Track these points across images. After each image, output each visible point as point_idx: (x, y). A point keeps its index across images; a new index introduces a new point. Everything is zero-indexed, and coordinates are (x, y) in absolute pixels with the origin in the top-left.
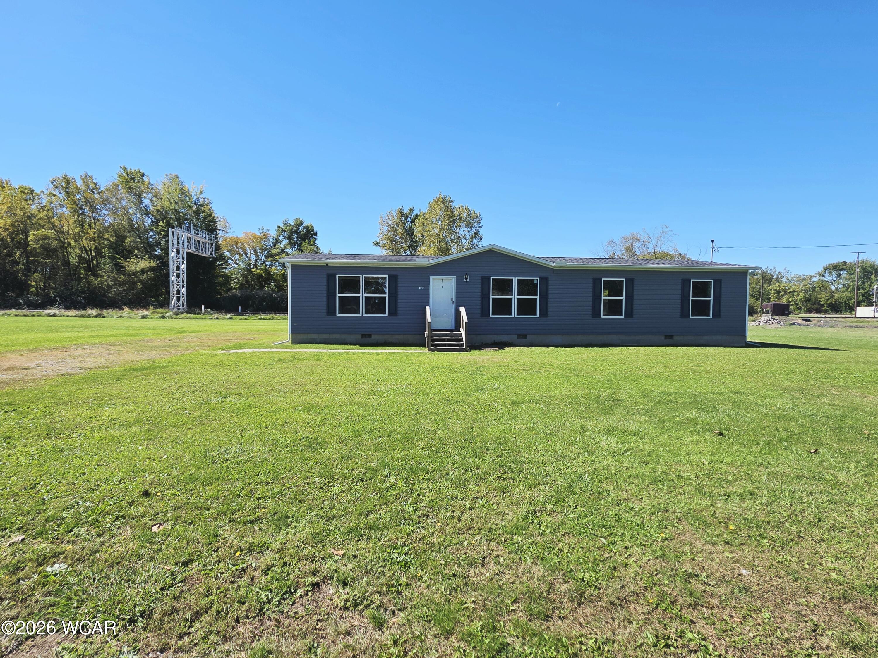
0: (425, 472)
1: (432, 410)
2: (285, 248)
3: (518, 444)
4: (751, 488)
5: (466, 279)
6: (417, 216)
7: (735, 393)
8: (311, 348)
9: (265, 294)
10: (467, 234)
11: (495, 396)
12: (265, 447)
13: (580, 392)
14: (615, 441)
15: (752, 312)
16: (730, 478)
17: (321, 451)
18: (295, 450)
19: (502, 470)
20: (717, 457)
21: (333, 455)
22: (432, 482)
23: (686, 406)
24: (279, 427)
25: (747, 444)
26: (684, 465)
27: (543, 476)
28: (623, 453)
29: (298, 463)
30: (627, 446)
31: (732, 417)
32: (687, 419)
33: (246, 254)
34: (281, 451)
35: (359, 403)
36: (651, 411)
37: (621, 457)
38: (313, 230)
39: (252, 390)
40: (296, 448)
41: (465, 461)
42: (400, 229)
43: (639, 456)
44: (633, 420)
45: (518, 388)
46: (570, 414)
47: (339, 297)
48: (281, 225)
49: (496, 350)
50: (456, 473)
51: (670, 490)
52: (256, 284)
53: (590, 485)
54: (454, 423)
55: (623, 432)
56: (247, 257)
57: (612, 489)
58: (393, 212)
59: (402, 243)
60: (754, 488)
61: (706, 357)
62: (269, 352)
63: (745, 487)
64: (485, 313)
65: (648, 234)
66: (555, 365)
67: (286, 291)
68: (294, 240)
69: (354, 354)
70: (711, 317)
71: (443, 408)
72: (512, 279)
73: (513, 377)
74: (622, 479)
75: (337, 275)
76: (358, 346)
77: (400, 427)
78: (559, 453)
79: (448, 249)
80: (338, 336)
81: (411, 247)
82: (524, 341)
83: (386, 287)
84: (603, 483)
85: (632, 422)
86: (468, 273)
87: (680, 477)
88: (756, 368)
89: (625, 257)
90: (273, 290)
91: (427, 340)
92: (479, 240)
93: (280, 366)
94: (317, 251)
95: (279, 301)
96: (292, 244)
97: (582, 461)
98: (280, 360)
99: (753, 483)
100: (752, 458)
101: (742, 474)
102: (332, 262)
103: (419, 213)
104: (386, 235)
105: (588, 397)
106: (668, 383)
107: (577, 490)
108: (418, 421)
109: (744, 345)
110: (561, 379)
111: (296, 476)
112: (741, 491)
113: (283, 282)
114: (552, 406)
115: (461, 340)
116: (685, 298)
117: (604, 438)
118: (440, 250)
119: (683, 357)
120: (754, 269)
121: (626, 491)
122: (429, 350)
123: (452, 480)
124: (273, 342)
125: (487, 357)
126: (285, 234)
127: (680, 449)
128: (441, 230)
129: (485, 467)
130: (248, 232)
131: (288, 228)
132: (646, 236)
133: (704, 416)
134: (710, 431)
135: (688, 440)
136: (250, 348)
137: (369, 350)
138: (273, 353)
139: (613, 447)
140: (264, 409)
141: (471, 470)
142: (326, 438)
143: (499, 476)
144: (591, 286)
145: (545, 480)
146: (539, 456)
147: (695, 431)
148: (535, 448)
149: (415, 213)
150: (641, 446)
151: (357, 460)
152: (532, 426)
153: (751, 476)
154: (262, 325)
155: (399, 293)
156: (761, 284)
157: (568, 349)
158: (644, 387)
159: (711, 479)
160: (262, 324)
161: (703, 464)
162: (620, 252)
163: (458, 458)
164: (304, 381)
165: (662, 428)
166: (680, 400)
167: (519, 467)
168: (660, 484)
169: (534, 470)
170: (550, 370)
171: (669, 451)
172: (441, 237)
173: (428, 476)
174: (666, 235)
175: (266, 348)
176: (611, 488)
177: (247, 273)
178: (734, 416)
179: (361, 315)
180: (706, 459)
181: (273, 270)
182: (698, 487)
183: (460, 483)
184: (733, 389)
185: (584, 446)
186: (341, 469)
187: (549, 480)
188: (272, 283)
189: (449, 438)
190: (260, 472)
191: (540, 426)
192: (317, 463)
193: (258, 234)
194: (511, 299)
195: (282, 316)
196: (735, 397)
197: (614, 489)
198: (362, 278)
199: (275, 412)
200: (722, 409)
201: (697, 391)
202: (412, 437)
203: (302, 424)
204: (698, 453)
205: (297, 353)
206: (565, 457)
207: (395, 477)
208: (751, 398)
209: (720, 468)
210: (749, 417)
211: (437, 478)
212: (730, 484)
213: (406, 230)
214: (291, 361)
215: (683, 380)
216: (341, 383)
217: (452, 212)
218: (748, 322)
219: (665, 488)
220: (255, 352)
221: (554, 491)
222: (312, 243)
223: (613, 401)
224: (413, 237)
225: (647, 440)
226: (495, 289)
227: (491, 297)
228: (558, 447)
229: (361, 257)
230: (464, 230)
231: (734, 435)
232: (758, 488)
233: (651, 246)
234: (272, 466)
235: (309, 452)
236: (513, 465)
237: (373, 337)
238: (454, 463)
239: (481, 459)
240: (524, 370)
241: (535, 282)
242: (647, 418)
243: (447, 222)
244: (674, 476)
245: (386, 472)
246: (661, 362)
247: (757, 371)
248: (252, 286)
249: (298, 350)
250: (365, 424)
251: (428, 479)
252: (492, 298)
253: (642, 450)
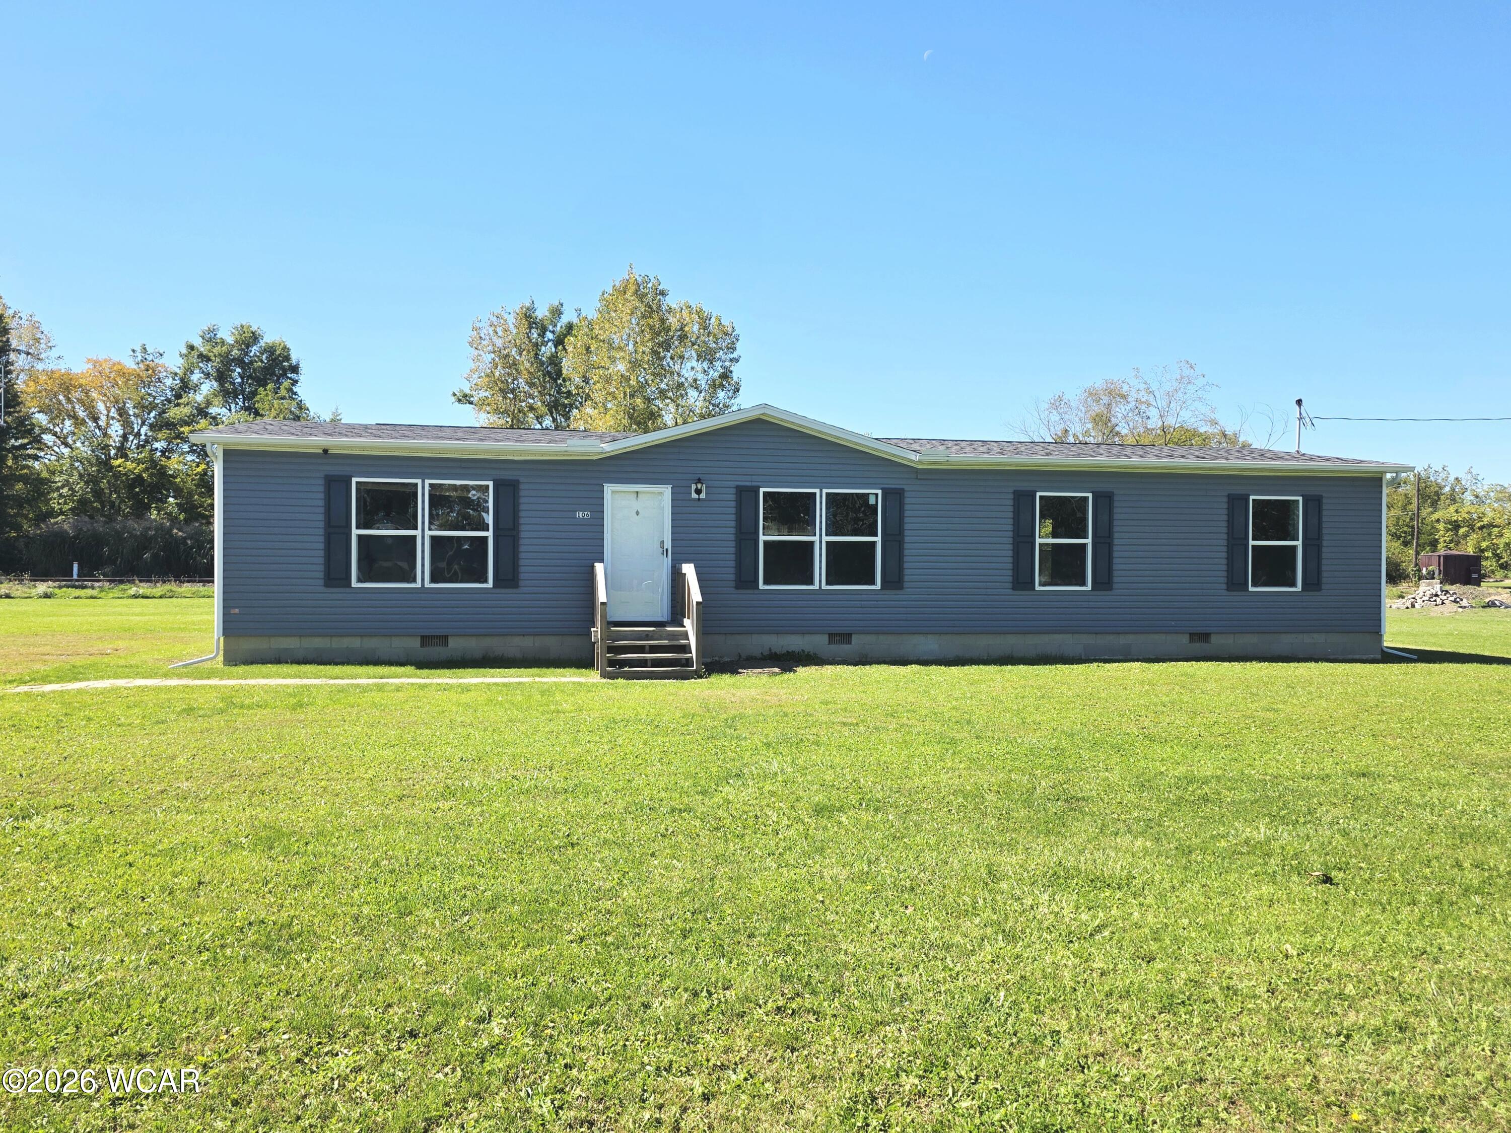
0: (586, 1004)
1: (609, 836)
2: (209, 403)
3: (830, 917)
4: (1401, 1014)
5: (698, 492)
6: (570, 327)
7: (1359, 776)
8: (280, 676)
9: (150, 529)
10: (700, 376)
11: (772, 794)
12: (139, 952)
13: (983, 778)
14: (1072, 904)
15: (1396, 576)
16: (1350, 989)
17: (299, 958)
18: (226, 958)
19: (788, 989)
20: (1319, 938)
21: (332, 968)
22: (605, 1031)
23: (1240, 810)
24: (181, 896)
25: (1390, 904)
26: (1241, 961)
27: (894, 999)
28: (1091, 935)
29: (234, 994)
30: (1101, 914)
31: (1353, 835)
32: (1247, 842)
33: (96, 419)
34: (183, 963)
35: (411, 823)
36: (1160, 825)
37: (1086, 945)
38: (287, 358)
39: (106, 794)
40: (228, 952)
41: (693, 969)
42: (525, 363)
43: (1132, 941)
44: (1117, 849)
45: (830, 772)
46: (961, 836)
47: (360, 537)
48: (197, 342)
49: (776, 674)
50: (668, 1002)
51: (1207, 1026)
52: (123, 501)
53: (1011, 1021)
54: (666, 868)
55: (1092, 881)
56: (99, 427)
57: (1066, 1028)
58: (506, 316)
59: (531, 396)
60: (1407, 1014)
61: (1288, 686)
62: (158, 689)
63: (1385, 1011)
64: (746, 581)
65: (1146, 383)
66: (923, 712)
67: (208, 520)
68: (233, 384)
69: (398, 689)
70: (1299, 587)
71: (638, 828)
72: (815, 494)
73: (817, 743)
74: (1090, 1001)
75: (354, 480)
76: (410, 669)
77: (522, 882)
78: (932, 938)
79: (653, 416)
80: (355, 643)
81: (554, 407)
82: (844, 649)
83: (488, 512)
84: (1042, 1013)
85: (1113, 854)
86: (701, 476)
87: (1230, 991)
88: (1407, 714)
89: (1092, 440)
90: (173, 519)
91: (598, 649)
92: (730, 394)
93: (189, 725)
94: (298, 414)
95: (191, 548)
96: (228, 394)
97: (990, 957)
98: (189, 711)
99: (1403, 1001)
100: (1401, 937)
101: (1379, 978)
102: (339, 443)
103: (575, 320)
104: (487, 376)
105: (1004, 790)
106: (1199, 753)
107: (979, 1035)
108: (572, 865)
109: (1379, 657)
110: (938, 748)
111: (227, 1032)
112: (1377, 1022)
113: (201, 495)
114: (915, 818)
115: (686, 649)
116: (1236, 542)
117: (1046, 897)
118: (631, 417)
119: (1233, 688)
120: (1398, 471)
121: (1101, 1032)
122: (604, 675)
123: (658, 1021)
124: (170, 660)
125: (753, 692)
126: (209, 367)
127: (1228, 920)
128: (635, 365)
129: (744, 983)
130: (101, 357)
131: (216, 350)
132: (1143, 386)
133: (1285, 834)
134: (1302, 871)
135: (1248, 898)
136: (102, 678)
137: (439, 677)
138: (169, 689)
139: (1067, 919)
140: (140, 846)
141: (708, 991)
142: (316, 921)
143: (780, 1004)
144: (1008, 513)
145: (897, 1010)
146: (884, 949)
147: (1264, 873)
148: (872, 926)
149: (564, 320)
150: (1136, 915)
151: (401, 979)
152: (866, 869)
153: (1400, 984)
154: (141, 614)
155: (522, 528)
156: (1414, 506)
157: (954, 669)
158: (1142, 764)
159: (1306, 994)
160: (138, 610)
161: (1287, 957)
162: (1078, 428)
163: (674, 964)
164: (256, 767)
165: (1185, 868)
166: (1229, 798)
167: (832, 978)
168: (1182, 1010)
169: (871, 985)
170: (910, 723)
171: (1204, 927)
172: (633, 382)
173: (594, 1013)
174: (1190, 387)
175: (151, 677)
176: (1064, 1026)
177: (99, 471)
178: (1357, 832)
179: (418, 585)
180: (1291, 943)
181: (174, 464)
182: (1274, 1014)
183: (678, 1029)
184: (1353, 767)
185: (995, 917)
186: (355, 1007)
187: (909, 1009)
188: (171, 500)
189: (653, 907)
190: (120, 1025)
191: (885, 869)
192: (288, 993)
193: (130, 364)
194: (812, 543)
195: (199, 587)
196: (1359, 786)
197: (1071, 1029)
198: (423, 488)
199: (172, 854)
200: (1329, 818)
201: (1270, 771)
202: (552, 911)
203: (247, 886)
204: (1272, 928)
205: (236, 690)
206: (948, 947)
207: (504, 1021)
208: (1396, 787)
209: (1325, 965)
210: (1393, 835)
211: (619, 1017)
212: (1350, 1007)
213: (542, 363)
214: (222, 712)
215: (1236, 746)
216: (363, 770)
217: (663, 321)
218: (1387, 601)
219: (1196, 1021)
220: (115, 690)
221: (921, 1038)
222: (283, 392)
223: (1066, 801)
224: (559, 382)
225: (1150, 900)
226: (773, 520)
227: (762, 538)
228: (932, 923)
229: (419, 431)
230: (693, 368)
231: (1358, 881)
232: (1416, 1013)
233: (1153, 413)
234: (157, 1006)
235: (266, 961)
236: (817, 975)
237: (452, 642)
238: (663, 977)
239: (735, 962)
240: (844, 724)
241: (872, 501)
242: (1148, 844)
243: (650, 344)
244: (1216, 988)
245: (481, 1008)
246: (1181, 701)
247: (1410, 721)
248: (112, 505)
249: (243, 682)
250: (425, 878)
251: (595, 1023)
252: (765, 543)
253: (1137, 926)
